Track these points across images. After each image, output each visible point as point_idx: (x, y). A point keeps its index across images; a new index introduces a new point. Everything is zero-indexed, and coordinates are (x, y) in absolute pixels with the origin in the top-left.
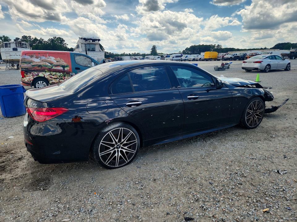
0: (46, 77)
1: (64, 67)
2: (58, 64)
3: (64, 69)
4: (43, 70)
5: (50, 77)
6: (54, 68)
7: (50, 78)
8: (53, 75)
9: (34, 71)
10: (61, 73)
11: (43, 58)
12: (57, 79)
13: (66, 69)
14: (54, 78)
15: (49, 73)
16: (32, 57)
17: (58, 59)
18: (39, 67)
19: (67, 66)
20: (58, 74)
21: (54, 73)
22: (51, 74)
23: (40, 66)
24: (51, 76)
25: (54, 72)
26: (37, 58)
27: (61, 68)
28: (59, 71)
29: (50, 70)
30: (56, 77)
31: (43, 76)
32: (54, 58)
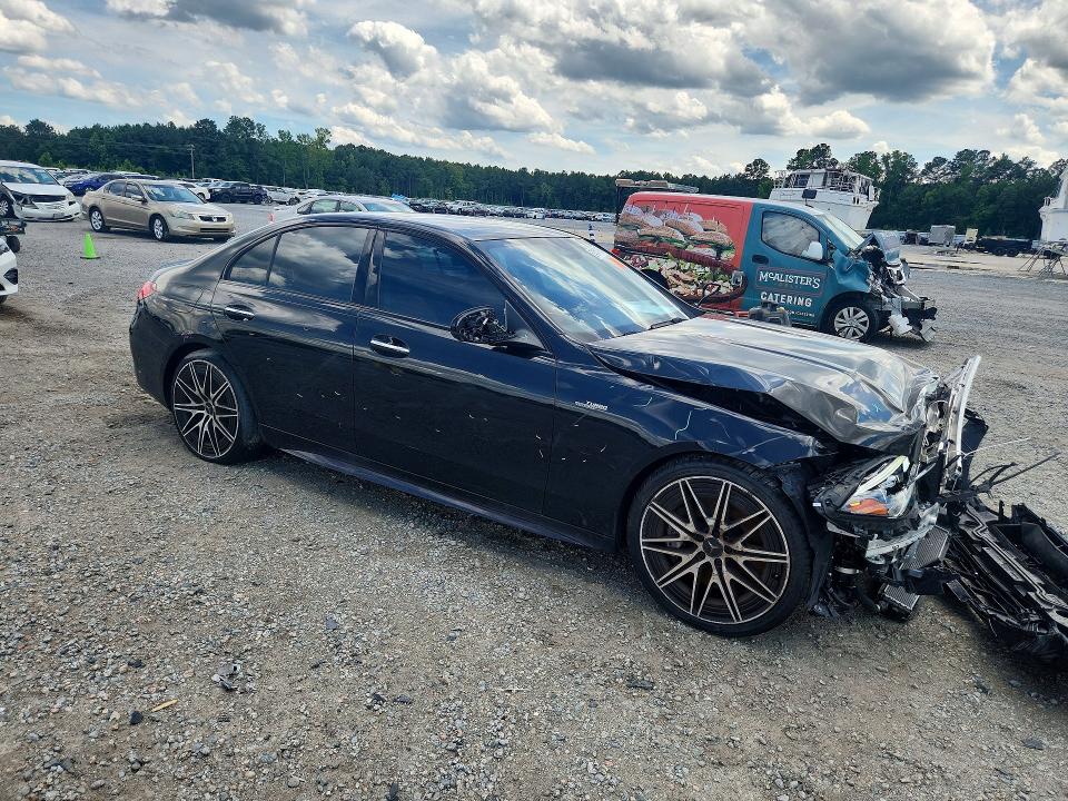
0: (663, 273)
1: (720, 249)
2: (706, 238)
3: (718, 256)
4: (662, 254)
5: (675, 276)
6: (691, 249)
7: (674, 279)
8: (684, 271)
9: (640, 251)
10: (707, 269)
11: (673, 216)
12: (690, 283)
13: (725, 256)
14: (685, 282)
15: (674, 264)
16: (646, 211)
17: (712, 222)
18: (653, 241)
19: (728, 249)
20: (699, 269)
21: (688, 265)
22: (679, 268)
23: (656, 239)
24: (678, 273)
25: (687, 261)
26: (657, 214)
27: (710, 252)
28: (702, 261)
29: (679, 254)
30: (690, 279)
31: (657, 269)
32: (701, 219)
